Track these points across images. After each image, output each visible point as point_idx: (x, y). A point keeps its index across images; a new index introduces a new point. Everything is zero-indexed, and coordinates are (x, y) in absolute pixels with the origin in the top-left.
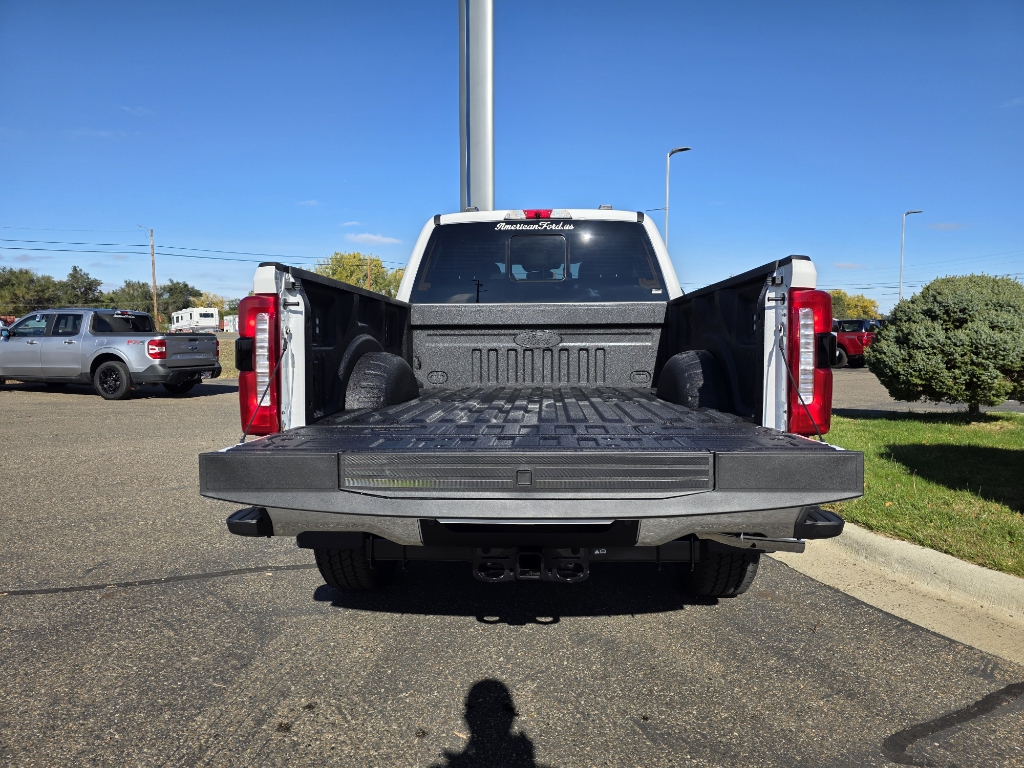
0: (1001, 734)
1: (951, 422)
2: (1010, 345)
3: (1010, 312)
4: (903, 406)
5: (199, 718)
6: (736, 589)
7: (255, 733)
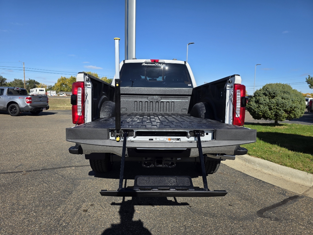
0: (288, 209)
1: (270, 126)
2: (287, 104)
3: (287, 94)
4: (256, 121)
5: (59, 209)
6: (213, 171)
7: (77, 212)
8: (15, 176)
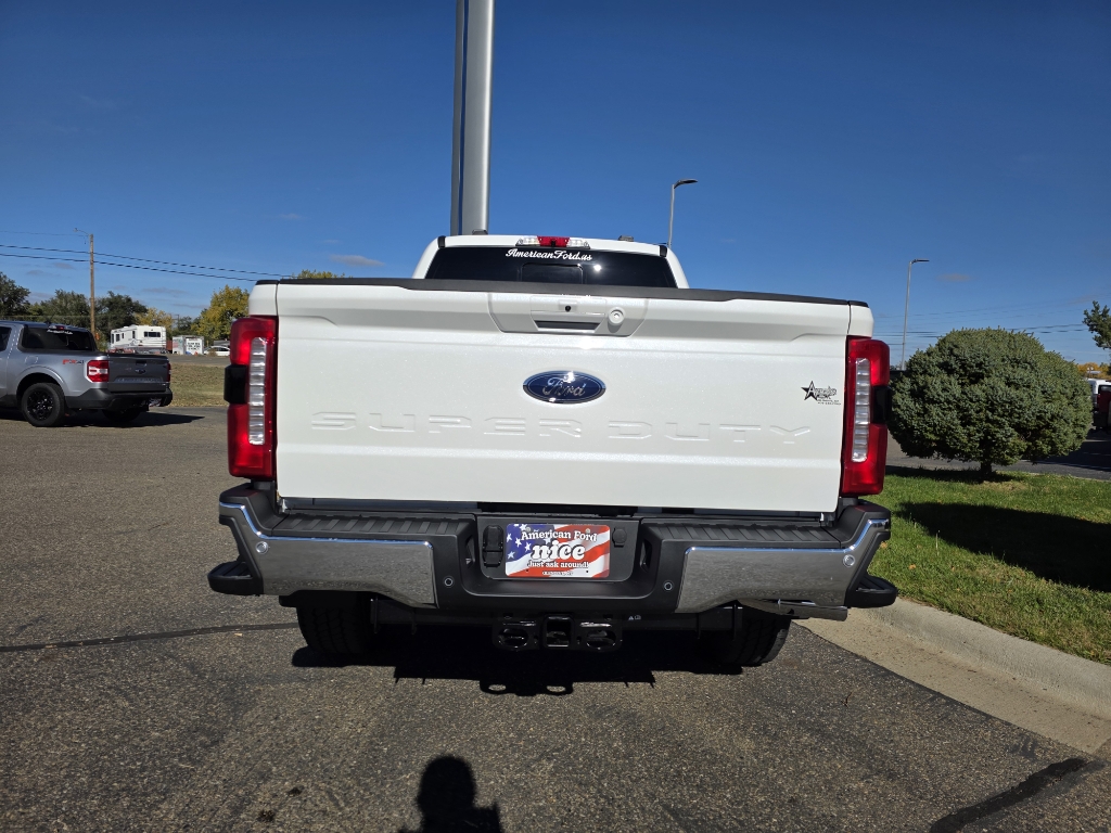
1: (963, 480)
4: (915, 462)
6: (763, 657)
7: (233, 822)
8: (11, 663)
